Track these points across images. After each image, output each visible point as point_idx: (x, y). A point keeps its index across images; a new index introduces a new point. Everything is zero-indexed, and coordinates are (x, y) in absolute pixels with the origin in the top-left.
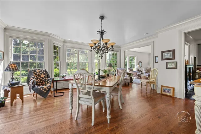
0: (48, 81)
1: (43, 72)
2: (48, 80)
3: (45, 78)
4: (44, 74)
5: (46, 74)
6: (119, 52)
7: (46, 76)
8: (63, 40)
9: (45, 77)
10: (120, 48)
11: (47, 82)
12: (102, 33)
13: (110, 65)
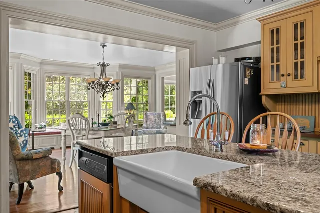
0: (22, 133)
1: (13, 119)
2: (21, 131)
3: (15, 129)
4: (14, 122)
5: (16, 122)
6: (154, 80)
7: (16, 125)
8: (40, 61)
9: (14, 126)
10: (155, 71)
11: (20, 134)
12: (104, 66)
13: (131, 106)
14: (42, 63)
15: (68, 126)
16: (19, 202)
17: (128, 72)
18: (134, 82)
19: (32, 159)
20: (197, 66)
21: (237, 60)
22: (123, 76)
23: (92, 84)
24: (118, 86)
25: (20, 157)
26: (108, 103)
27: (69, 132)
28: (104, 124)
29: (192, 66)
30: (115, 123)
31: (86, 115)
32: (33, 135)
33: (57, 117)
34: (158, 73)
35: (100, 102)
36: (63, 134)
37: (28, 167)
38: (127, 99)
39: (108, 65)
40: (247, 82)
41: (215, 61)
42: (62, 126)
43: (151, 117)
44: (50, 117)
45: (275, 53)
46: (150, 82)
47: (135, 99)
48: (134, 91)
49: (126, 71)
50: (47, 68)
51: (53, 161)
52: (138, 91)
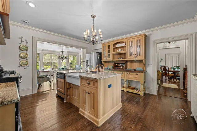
12: (63, 52)
13: (71, 64)
14: (43, 50)
15: (51, 69)
16: (38, 89)
17: (70, 53)
18: (72, 56)
19: (42, 77)
20: (88, 54)
21: (97, 53)
22: (69, 55)
23: (59, 57)
24: (67, 58)
25: (39, 77)
26: (64, 62)
27: (52, 71)
28: (62, 69)
29: (86, 54)
30: (66, 68)
31: (57, 66)
32: (40, 72)
33: (47, 67)
34: (79, 54)
35: (61, 62)
36: (50, 71)
37: (41, 79)
38: (70, 62)
39: (64, 52)
40: (98, 58)
41: (92, 53)
42: (49, 69)
43: (77, 67)
44: (45, 67)
45: (104, 51)
46: (77, 56)
47: (72, 61)
48: (72, 59)
49: (69, 53)
50: (44, 52)
51: (48, 78)
52: (73, 59)
